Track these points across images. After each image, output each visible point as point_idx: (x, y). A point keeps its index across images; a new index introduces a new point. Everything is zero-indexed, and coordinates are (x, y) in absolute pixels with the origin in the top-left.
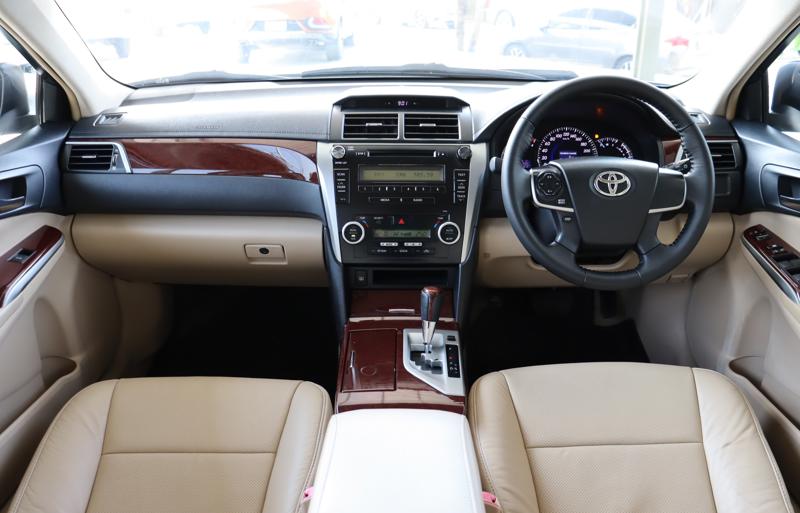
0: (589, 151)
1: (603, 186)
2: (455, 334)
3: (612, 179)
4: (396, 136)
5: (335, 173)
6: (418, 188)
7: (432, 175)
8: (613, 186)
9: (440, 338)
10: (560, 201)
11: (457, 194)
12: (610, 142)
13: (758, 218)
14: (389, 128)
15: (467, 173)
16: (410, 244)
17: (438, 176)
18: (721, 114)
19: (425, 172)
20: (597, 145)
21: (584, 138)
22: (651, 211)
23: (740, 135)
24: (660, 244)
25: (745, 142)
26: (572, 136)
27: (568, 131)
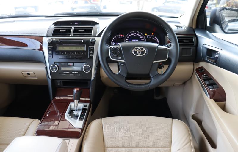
0: (143, 40)
1: (136, 52)
2: (88, 104)
3: (139, 49)
4: (70, 35)
5: (48, 47)
6: (76, 53)
7: (82, 48)
8: (139, 52)
9: (81, 106)
10: (119, 58)
11: (90, 55)
12: (151, 36)
13: (202, 64)
14: (68, 32)
15: (93, 47)
16: (74, 73)
17: (84, 48)
18: (191, 26)
19: (79, 47)
20: (146, 37)
21: (141, 35)
22: (154, 62)
23: (197, 34)
24: (158, 74)
25: (198, 37)
26: (137, 34)
27: (136, 33)
